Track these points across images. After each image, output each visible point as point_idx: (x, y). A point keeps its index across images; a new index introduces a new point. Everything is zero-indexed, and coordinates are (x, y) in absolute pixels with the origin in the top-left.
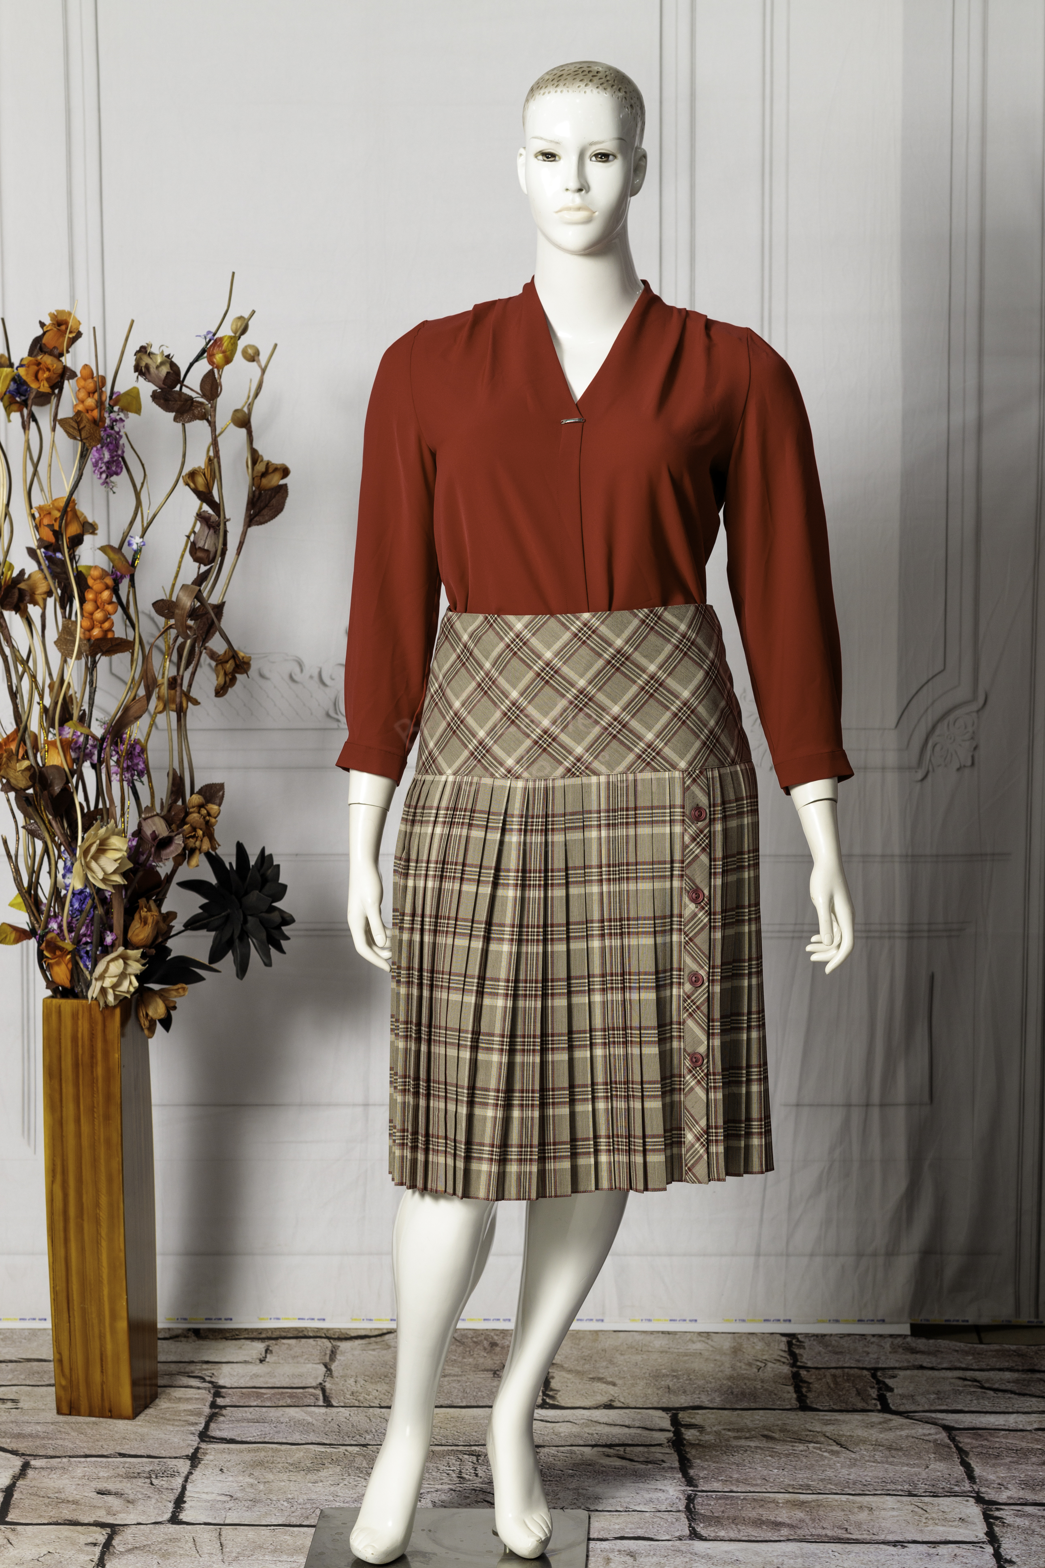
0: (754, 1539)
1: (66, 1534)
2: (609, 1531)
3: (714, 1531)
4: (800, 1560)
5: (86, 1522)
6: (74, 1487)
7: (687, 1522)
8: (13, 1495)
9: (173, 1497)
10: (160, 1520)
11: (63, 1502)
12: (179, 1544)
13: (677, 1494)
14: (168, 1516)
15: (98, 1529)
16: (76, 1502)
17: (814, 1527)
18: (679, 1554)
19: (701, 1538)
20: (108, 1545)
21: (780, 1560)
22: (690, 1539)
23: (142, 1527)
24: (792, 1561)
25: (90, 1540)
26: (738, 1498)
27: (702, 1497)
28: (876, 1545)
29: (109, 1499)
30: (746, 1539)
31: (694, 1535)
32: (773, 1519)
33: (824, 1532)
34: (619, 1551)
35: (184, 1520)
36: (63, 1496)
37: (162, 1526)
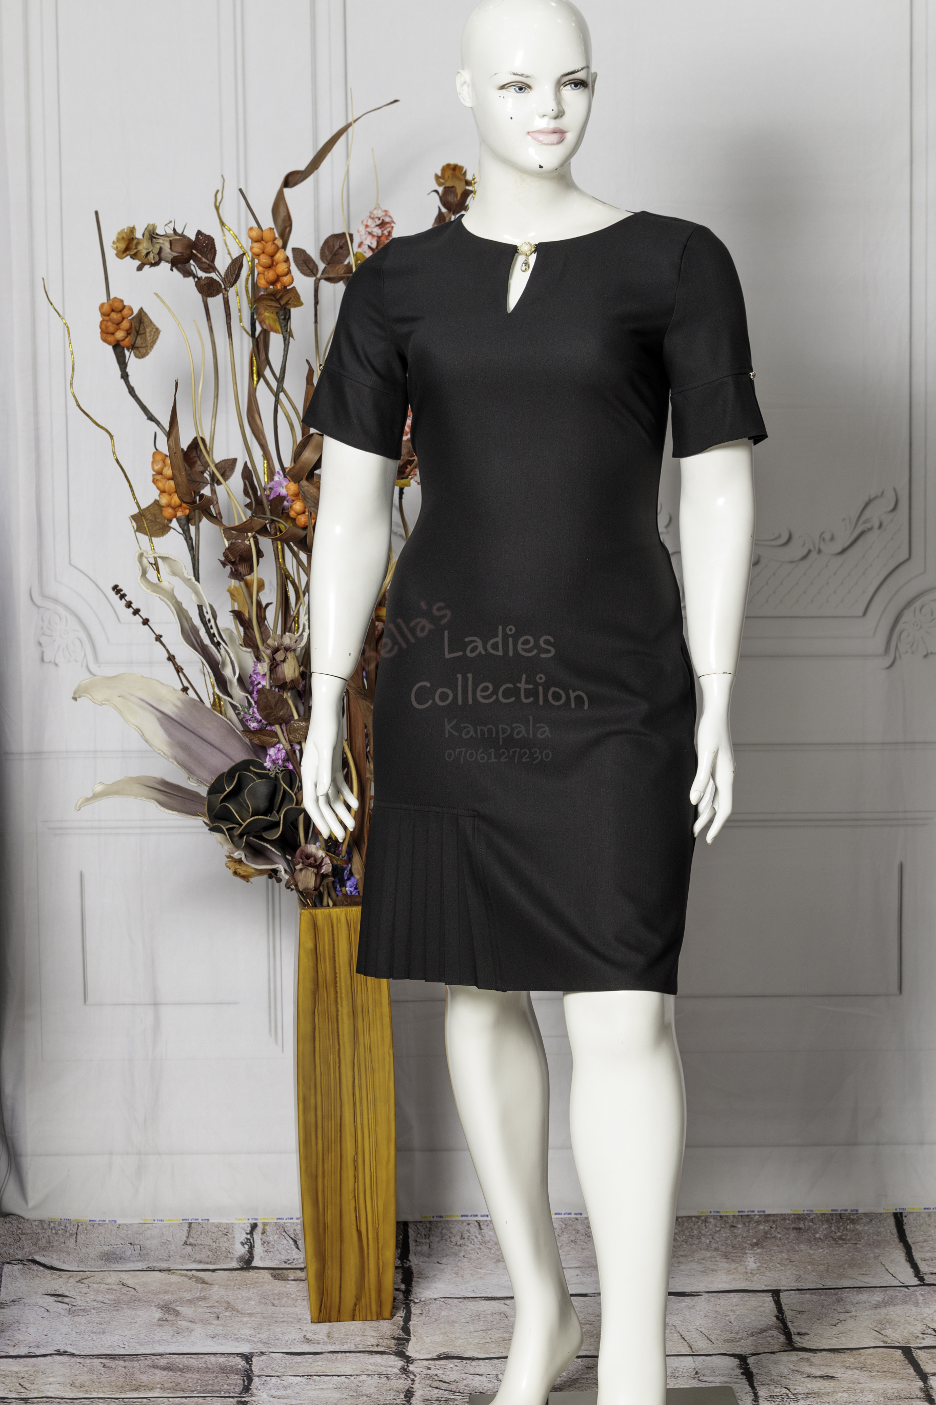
0: (193, 1356)
1: (834, 1341)
2: (328, 1360)
3: (229, 1362)
4: (157, 1339)
5: (824, 1352)
6: (861, 1381)
7: (253, 1368)
8: (915, 1371)
9: (758, 1379)
10: (754, 1357)
11: (862, 1368)
12: (722, 1338)
13: (260, 1393)
14: (751, 1361)
15: (808, 1347)
16: (848, 1368)
17: (134, 1367)
18: (264, 1341)
19: (242, 1355)
20: (788, 1334)
21: (174, 1339)
22: (252, 1353)
23: (767, 1350)
24: (164, 1338)
25: (807, 1337)
26: (199, 1392)
27: (235, 1392)
28: (82, 1353)
29: (818, 1373)
30: (200, 1356)
31: (247, 1357)
32: (171, 1373)
33: (126, 1364)
34: (319, 1343)
35: (732, 1358)
36: (865, 1373)
37: (749, 1352)
